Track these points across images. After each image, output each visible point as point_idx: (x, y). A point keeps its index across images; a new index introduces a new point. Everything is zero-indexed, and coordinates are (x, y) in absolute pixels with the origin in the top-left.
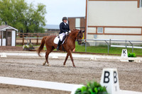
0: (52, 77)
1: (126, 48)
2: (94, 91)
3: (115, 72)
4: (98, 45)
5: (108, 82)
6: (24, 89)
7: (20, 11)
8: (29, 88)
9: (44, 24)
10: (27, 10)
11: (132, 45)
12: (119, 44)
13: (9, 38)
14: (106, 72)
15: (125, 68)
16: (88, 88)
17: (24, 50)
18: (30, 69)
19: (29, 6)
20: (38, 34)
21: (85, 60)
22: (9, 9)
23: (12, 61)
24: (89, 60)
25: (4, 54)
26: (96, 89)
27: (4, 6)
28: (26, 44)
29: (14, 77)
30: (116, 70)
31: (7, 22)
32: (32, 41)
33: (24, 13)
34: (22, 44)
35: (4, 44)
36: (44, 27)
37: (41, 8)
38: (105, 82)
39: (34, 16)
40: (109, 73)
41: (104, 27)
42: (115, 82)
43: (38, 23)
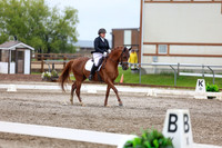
0: (87, 123)
1: (203, 77)
2: (152, 145)
3: (185, 115)
4: (159, 72)
5: (175, 131)
6: (43, 141)
7: (37, 20)
8: (51, 140)
9: (75, 40)
10: (49, 18)
11: (212, 72)
12: (192, 71)
13: (20, 61)
14: (171, 115)
15: (202, 109)
16: (143, 140)
17: (43, 80)
18: (54, 111)
19: (51, 10)
20: (66, 55)
21: (138, 96)
22: (20, 16)
23: (25, 98)
24: (146, 96)
25: (12, 87)
26: (155, 142)
27: (12, 12)
28: (46, 70)
29: (28, 122)
30: (187, 111)
31: (18, 36)
32: (56, 67)
33: (44, 23)
34: (41, 71)
35: (13, 71)
36: (74, 45)
37: (70, 14)
38: (170, 131)
39: (59, 27)
40: (176, 116)
41: (169, 44)
42: (186, 131)
43: (65, 37)
